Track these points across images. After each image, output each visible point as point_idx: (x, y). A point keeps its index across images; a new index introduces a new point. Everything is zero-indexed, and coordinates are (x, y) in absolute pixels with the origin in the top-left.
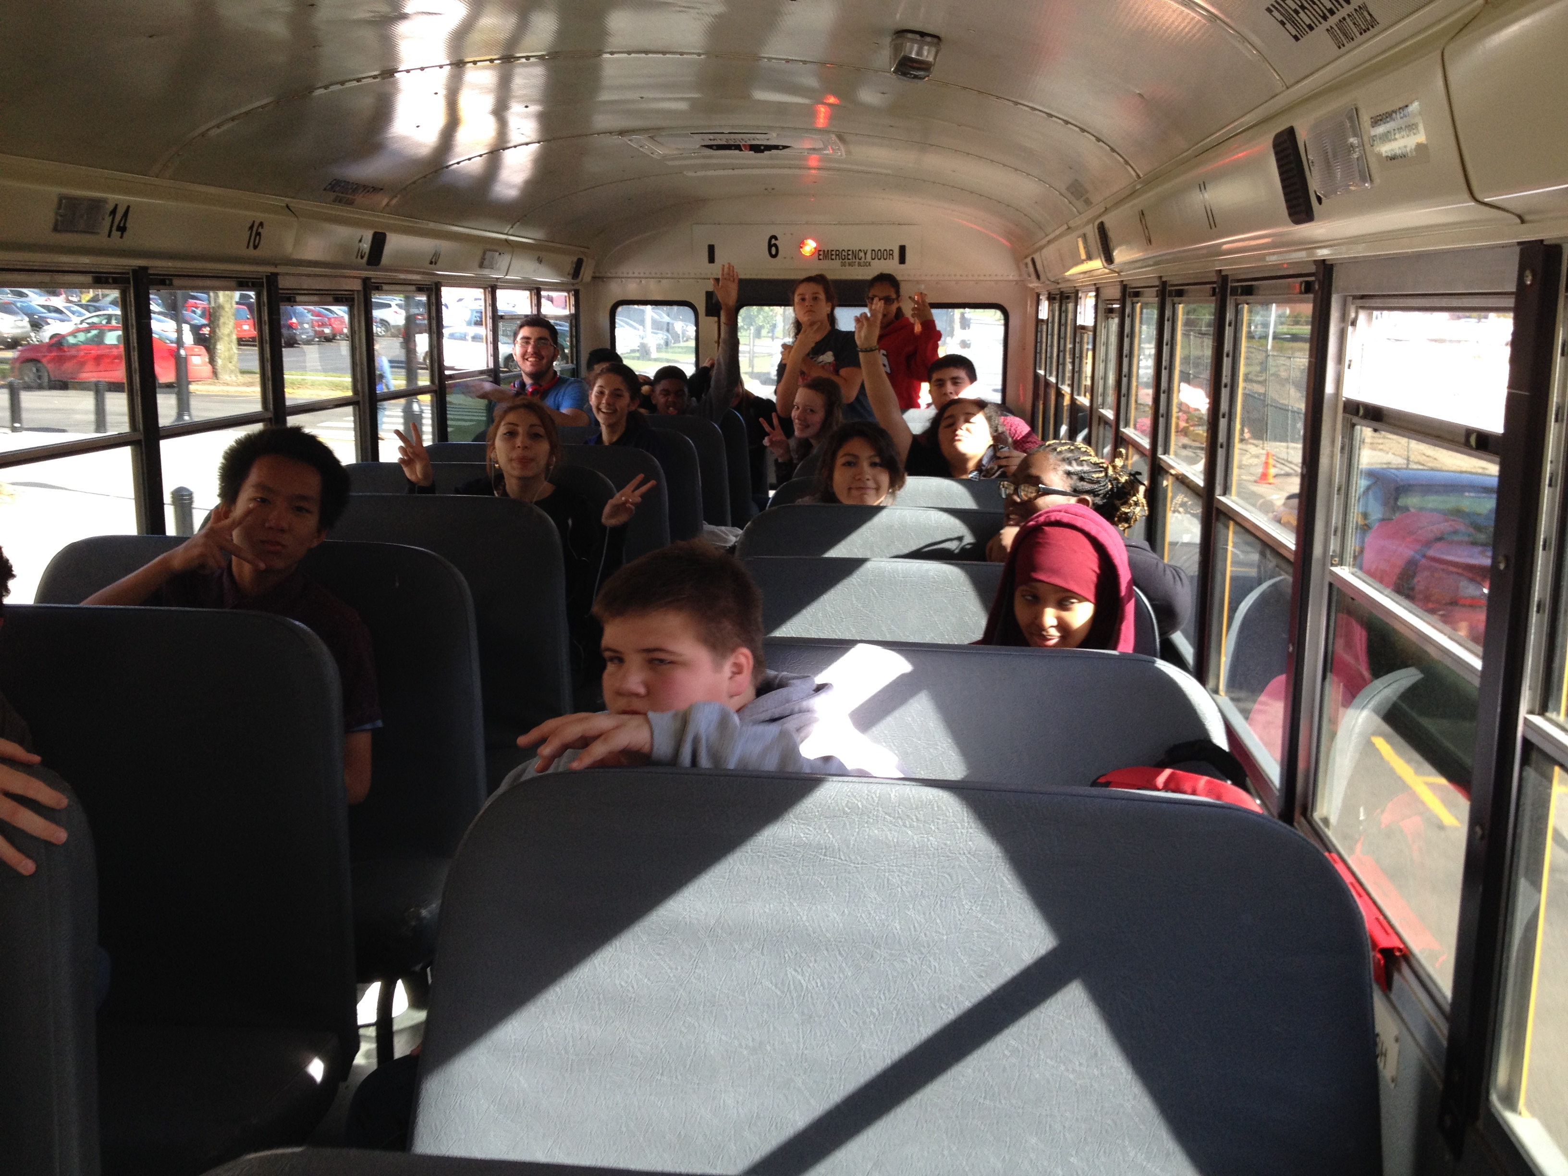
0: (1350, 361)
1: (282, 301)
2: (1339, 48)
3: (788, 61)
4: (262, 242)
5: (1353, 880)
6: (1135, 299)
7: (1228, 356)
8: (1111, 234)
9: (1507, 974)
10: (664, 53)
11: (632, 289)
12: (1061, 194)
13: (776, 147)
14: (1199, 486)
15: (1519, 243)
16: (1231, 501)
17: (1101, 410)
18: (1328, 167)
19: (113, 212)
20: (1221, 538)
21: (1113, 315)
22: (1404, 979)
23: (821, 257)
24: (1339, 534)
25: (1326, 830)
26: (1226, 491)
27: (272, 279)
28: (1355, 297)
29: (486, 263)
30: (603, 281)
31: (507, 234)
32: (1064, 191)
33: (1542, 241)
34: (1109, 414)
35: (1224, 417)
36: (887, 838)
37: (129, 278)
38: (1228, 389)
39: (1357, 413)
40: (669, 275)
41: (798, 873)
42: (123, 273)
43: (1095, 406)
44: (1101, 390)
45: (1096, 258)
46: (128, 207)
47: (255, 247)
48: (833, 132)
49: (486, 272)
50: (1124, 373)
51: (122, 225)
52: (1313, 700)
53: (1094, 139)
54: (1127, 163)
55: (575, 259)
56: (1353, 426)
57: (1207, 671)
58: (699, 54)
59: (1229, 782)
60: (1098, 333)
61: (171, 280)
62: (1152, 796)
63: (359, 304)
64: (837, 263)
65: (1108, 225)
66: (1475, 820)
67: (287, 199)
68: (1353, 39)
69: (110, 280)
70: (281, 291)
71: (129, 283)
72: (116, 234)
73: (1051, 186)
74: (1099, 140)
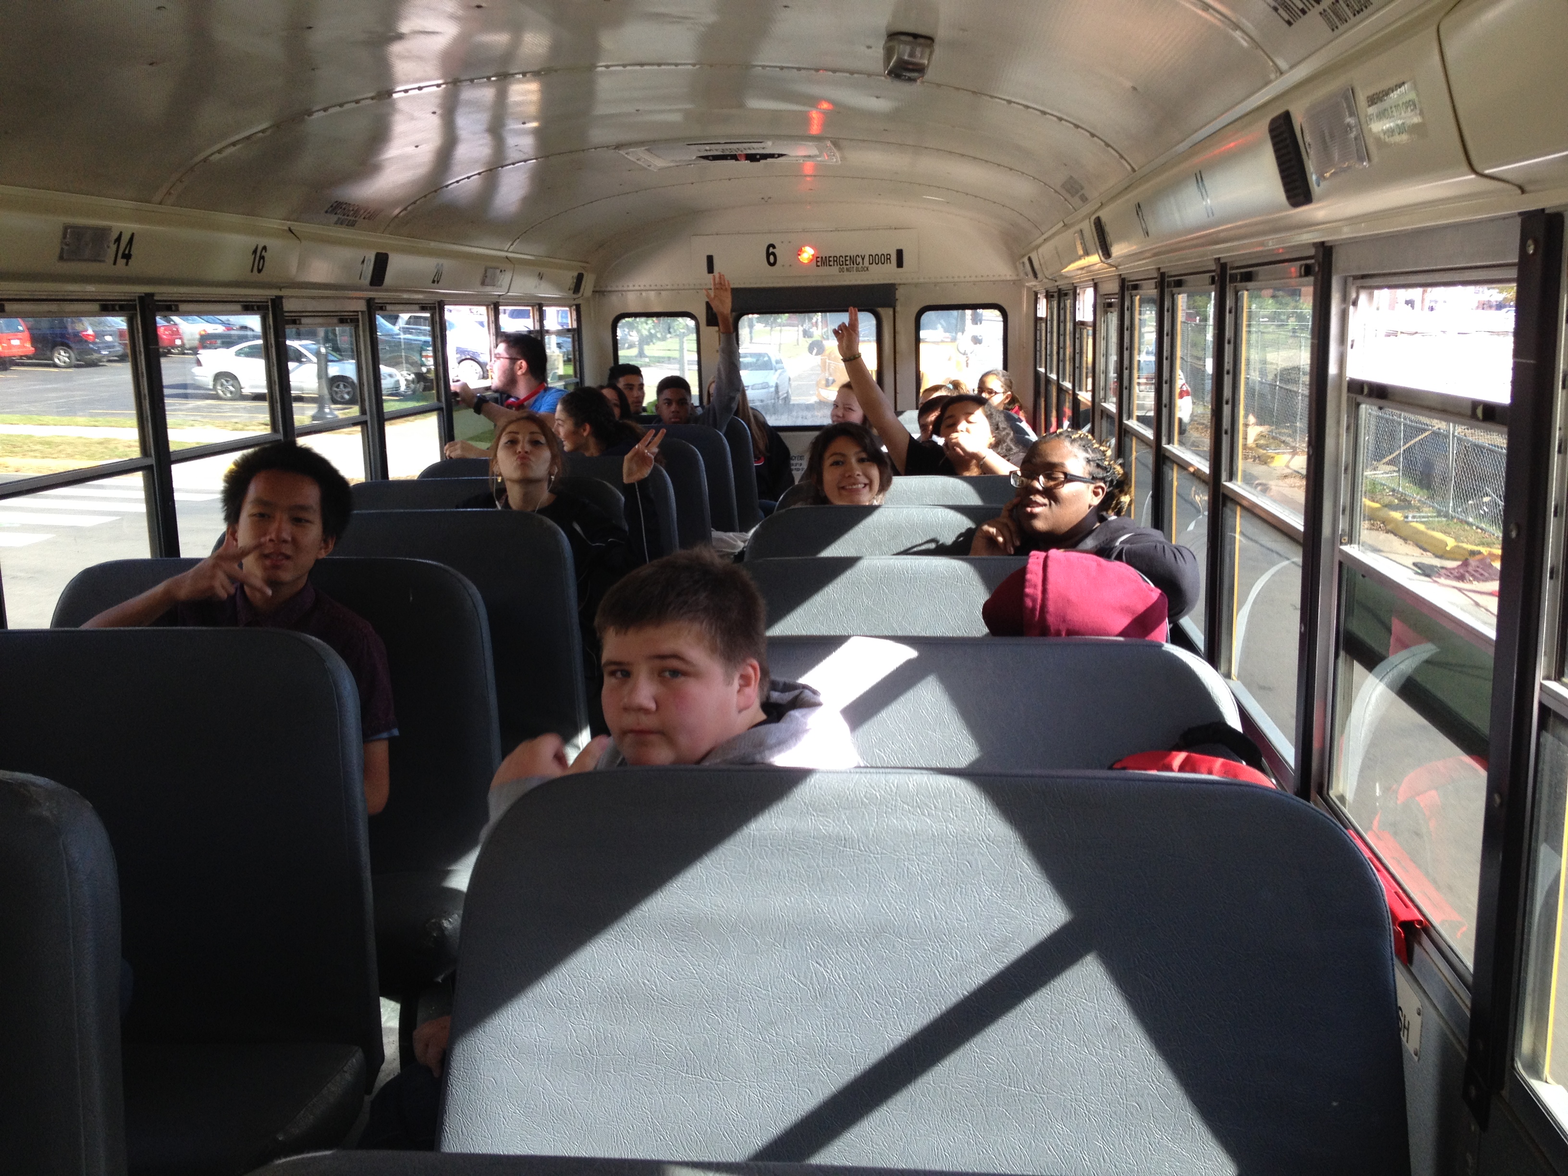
0: (1353, 341)
1: (287, 324)
2: (1333, 30)
3: (782, 68)
4: (266, 264)
5: (1371, 855)
6: (1134, 292)
7: (1229, 342)
8: (1108, 229)
9: (1529, 940)
10: (659, 65)
11: (633, 303)
12: (1056, 191)
13: (772, 156)
14: (1204, 473)
15: (1520, 214)
16: (1237, 486)
17: (1103, 404)
18: (1325, 149)
19: (118, 240)
20: (1228, 522)
21: (1112, 309)
22: (1424, 952)
23: (819, 264)
24: (1347, 512)
25: (1342, 807)
26: (1231, 477)
27: (277, 302)
28: (1356, 278)
29: (488, 280)
30: (604, 295)
31: (507, 251)
32: (1058, 188)
33: (1543, 210)
34: (1111, 406)
35: (1227, 403)
36: (905, 826)
37: (136, 305)
38: (1231, 375)
39: (1361, 392)
40: (669, 287)
41: (818, 865)
42: (131, 300)
43: (1097, 400)
44: (1102, 384)
45: (1093, 254)
46: (133, 235)
47: (259, 271)
48: (828, 138)
49: (488, 289)
50: (1125, 366)
51: (127, 252)
52: (1326, 682)
53: (1088, 134)
54: (1122, 157)
55: (575, 274)
56: (1358, 405)
57: (1219, 657)
58: (694, 65)
59: (1244, 763)
60: (1098, 328)
61: (177, 306)
62: (1169, 777)
63: (363, 324)
64: (835, 269)
65: (1104, 219)
66: (1492, 789)
67: (289, 222)
68: (1346, 21)
69: (117, 308)
70: (286, 314)
71: (136, 310)
72: (121, 262)
73: (1045, 184)
74: (1093, 135)
